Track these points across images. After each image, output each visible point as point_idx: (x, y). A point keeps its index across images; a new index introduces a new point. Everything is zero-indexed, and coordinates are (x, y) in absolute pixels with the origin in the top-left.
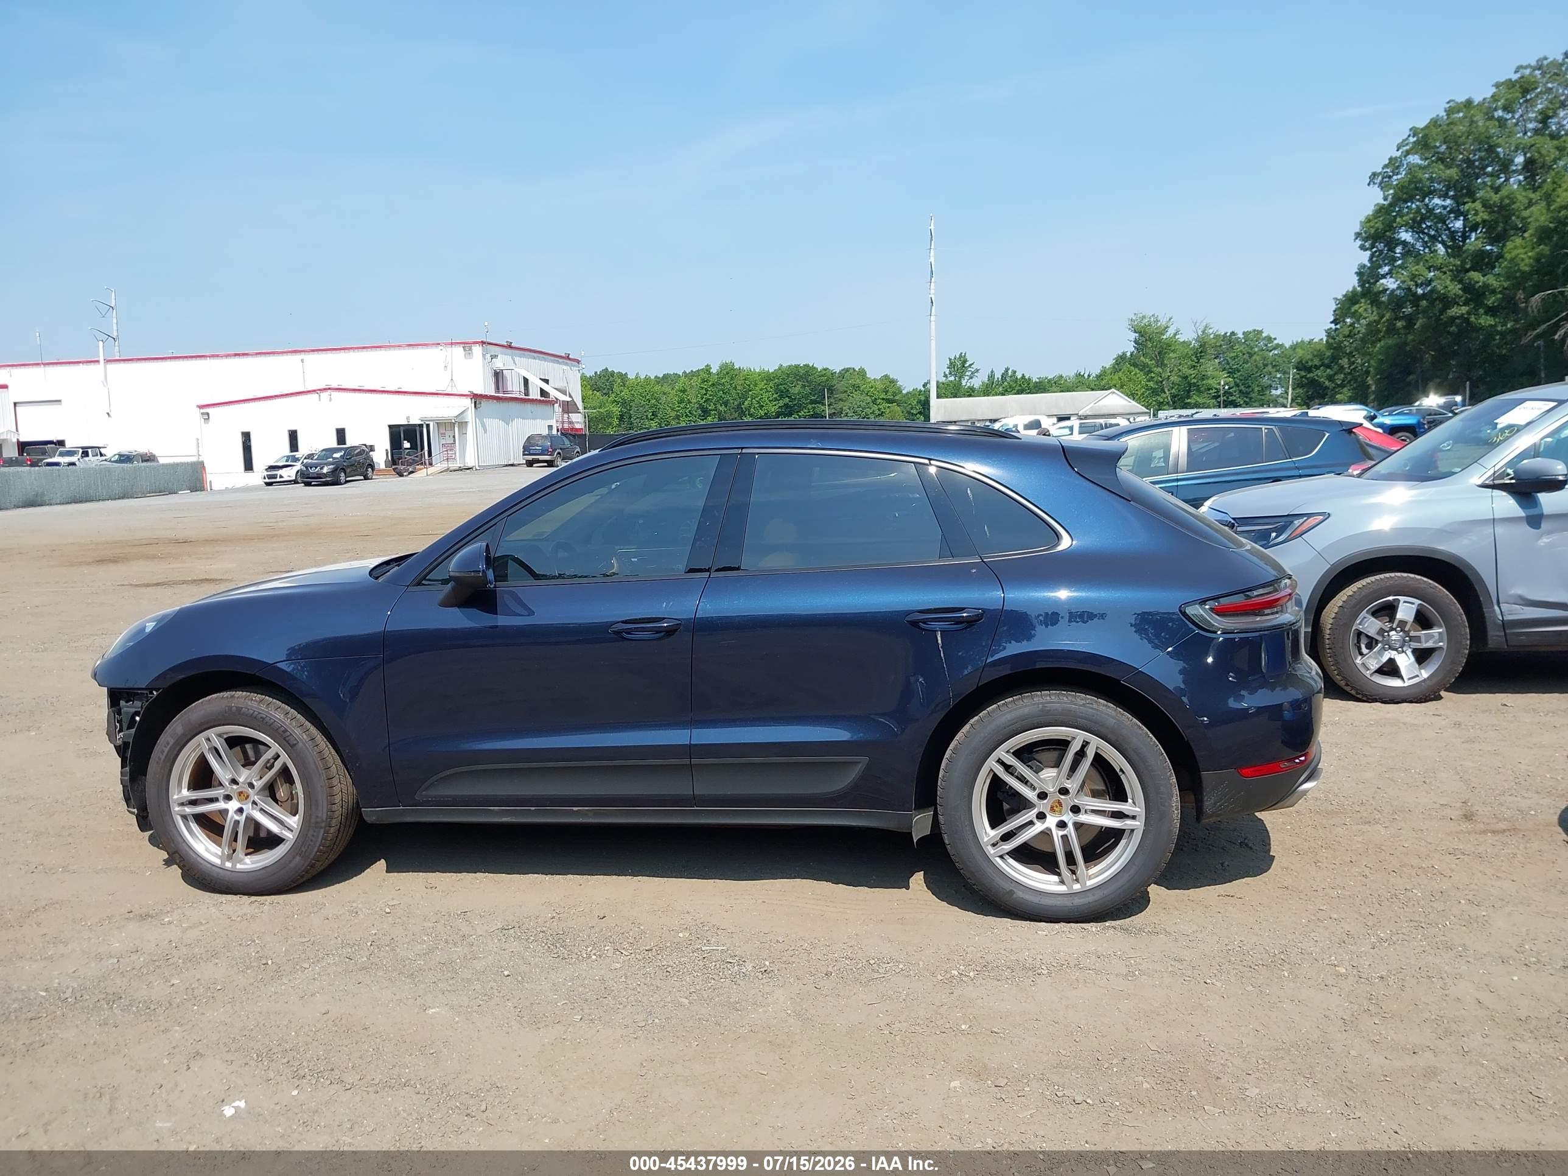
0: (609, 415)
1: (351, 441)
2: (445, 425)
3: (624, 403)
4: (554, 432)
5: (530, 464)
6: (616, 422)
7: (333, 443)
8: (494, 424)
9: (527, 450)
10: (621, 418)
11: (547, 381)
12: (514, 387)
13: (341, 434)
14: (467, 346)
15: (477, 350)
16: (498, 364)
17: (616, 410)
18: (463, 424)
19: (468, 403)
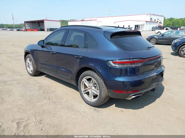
0: (170, 24)
1: (130, 27)
2: (142, 25)
3: (173, 22)
4: (157, 26)
5: (152, 30)
6: (171, 25)
7: (128, 27)
8: (148, 25)
9: (152, 29)
10: (172, 24)
11: (158, 19)
12: (153, 20)
13: (129, 26)
14: (147, 15)
15: (149, 15)
16: (151, 17)
17: (172, 23)
18: (144, 25)
19: (145, 22)
